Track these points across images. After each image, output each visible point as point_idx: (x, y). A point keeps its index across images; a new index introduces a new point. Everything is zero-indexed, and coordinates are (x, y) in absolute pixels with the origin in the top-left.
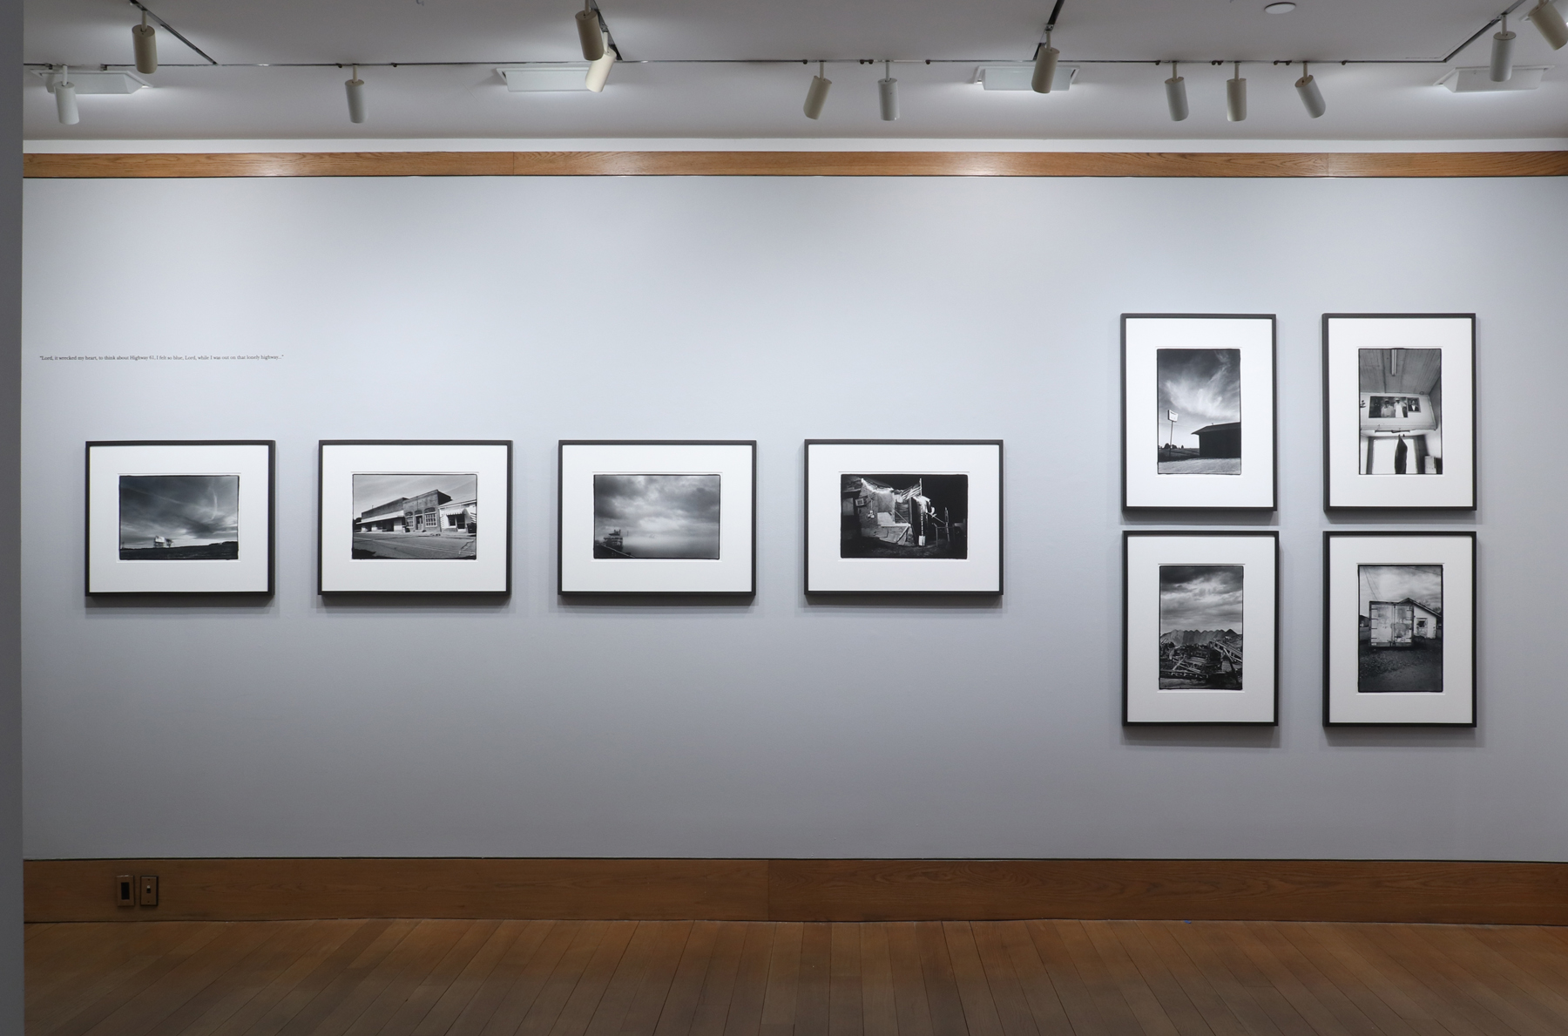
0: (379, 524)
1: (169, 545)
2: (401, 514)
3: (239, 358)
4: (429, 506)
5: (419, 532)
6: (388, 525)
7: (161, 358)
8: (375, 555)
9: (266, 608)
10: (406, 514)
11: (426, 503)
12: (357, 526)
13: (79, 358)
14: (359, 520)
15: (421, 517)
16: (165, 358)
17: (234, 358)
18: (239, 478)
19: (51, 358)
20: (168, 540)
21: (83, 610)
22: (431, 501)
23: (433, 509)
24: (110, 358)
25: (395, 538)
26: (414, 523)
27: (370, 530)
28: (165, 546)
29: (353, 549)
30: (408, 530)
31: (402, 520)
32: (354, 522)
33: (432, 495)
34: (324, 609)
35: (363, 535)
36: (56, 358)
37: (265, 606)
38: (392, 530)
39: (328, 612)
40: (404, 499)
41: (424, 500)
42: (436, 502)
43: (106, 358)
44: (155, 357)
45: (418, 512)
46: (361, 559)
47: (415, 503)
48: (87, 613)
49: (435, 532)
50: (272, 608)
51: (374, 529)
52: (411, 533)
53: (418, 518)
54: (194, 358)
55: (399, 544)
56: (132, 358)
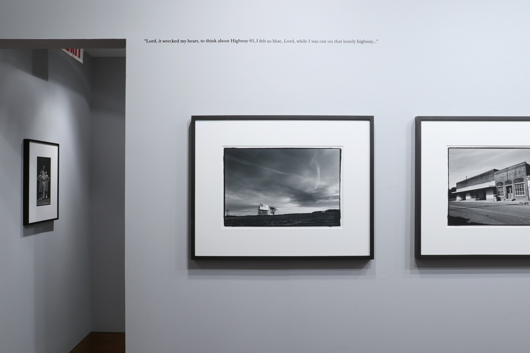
0: (473, 193)
1: (273, 213)
2: (493, 184)
3: (336, 41)
4: (518, 176)
5: (509, 201)
6: (480, 194)
7: (261, 41)
8: (469, 222)
9: (363, 270)
10: (497, 184)
11: (515, 174)
12: (452, 195)
13: (182, 41)
14: (454, 189)
15: (511, 187)
16: (264, 41)
17: (331, 42)
18: (341, 150)
19: (155, 41)
20: (272, 209)
21: (186, 271)
22: (519, 172)
23: (521, 180)
24: (212, 41)
25: (487, 206)
26: (505, 193)
27: (464, 199)
28: (270, 213)
29: (449, 217)
30: (499, 199)
31: (493, 190)
32: (450, 191)
33: (521, 166)
34: (417, 270)
35: (459, 204)
36: (160, 41)
37: (362, 268)
38: (485, 199)
39: (420, 273)
40: (495, 170)
41: (513, 171)
42: (525, 174)
43: (208, 41)
44: (256, 41)
45: (508, 182)
46: (456, 225)
47: (505, 174)
48: (189, 274)
49: (523, 201)
50: (368, 270)
51: (468, 198)
52: (502, 201)
53: (508, 188)
54: (293, 41)
55: (491, 211)
56: (233, 41)
